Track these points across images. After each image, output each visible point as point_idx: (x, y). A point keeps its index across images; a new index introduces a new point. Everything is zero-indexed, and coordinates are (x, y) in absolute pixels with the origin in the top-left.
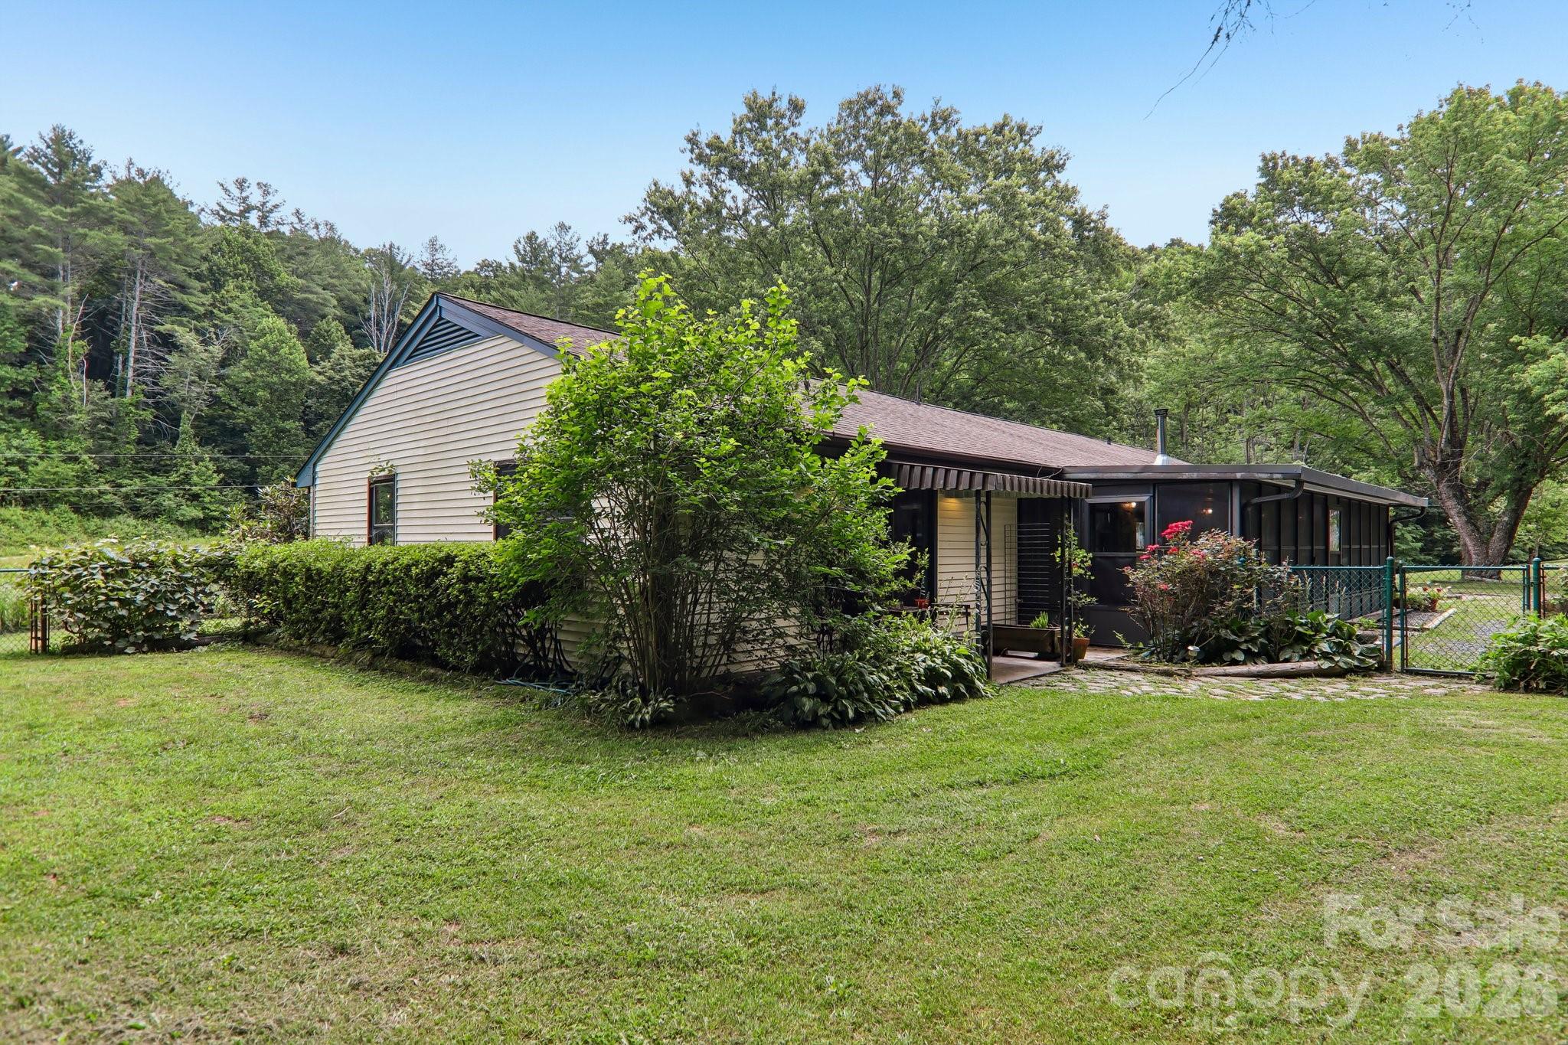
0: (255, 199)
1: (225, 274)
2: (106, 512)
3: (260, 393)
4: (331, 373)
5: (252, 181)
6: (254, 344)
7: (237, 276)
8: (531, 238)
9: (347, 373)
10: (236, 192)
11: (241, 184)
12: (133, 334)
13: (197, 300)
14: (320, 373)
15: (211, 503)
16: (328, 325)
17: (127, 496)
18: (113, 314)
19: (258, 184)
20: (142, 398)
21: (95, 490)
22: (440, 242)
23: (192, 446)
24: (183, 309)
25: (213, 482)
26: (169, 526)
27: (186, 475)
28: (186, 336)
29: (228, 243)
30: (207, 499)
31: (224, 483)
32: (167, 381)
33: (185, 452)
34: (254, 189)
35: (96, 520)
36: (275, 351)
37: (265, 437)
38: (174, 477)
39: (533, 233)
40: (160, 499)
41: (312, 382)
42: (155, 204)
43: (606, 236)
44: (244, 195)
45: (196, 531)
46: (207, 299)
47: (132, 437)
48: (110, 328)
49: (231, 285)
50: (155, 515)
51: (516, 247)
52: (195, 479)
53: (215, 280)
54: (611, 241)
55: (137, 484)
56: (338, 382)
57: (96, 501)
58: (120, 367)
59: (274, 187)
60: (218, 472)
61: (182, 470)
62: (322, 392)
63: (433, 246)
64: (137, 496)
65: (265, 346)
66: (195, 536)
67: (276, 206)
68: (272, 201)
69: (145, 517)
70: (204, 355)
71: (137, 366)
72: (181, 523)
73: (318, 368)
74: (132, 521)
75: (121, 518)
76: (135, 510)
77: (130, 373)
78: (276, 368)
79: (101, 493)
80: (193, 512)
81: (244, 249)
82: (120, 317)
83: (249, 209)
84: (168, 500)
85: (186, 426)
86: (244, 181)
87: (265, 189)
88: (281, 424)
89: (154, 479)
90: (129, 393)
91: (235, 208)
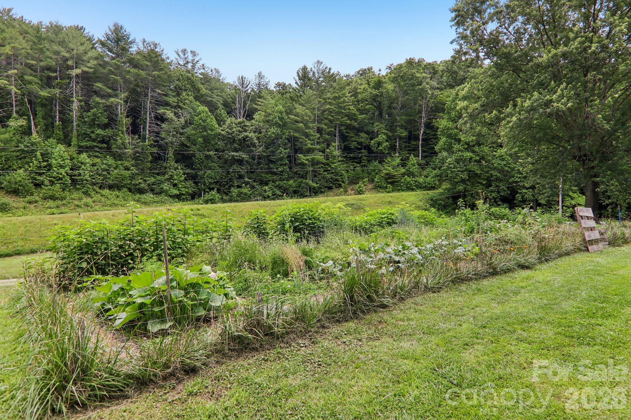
0: (190, 58)
1: (181, 89)
2: (141, 191)
3: (200, 139)
4: (228, 130)
5: (189, 50)
6: (196, 118)
7: (186, 90)
8: (305, 68)
9: (234, 129)
10: (182, 55)
11: (184, 51)
12: (148, 115)
13: (172, 100)
14: (222, 130)
15: (182, 188)
16: (221, 111)
17: (149, 185)
18: (139, 108)
19: (191, 51)
20: (152, 142)
21: (137, 182)
22: (263, 74)
23: (173, 163)
24: (167, 104)
25: (182, 179)
26: (166, 197)
27: (171, 176)
28: (170, 114)
29: (182, 75)
30: (180, 186)
31: (186, 179)
32: (163, 135)
33: (171, 165)
34: (189, 54)
35: (138, 195)
36: (204, 121)
37: (201, 159)
38: (167, 176)
39: (305, 66)
40: (162, 186)
41: (220, 134)
42: (156, 57)
43: (330, 69)
44: (186, 56)
45: (177, 200)
46: (175, 100)
47: (149, 160)
48: (137, 113)
49: (184, 94)
50: (160, 193)
51: (298, 73)
52: (175, 177)
53: (178, 92)
54: (332, 72)
55: (153, 180)
56: (231, 134)
57: (138, 187)
58: (142, 130)
59: (197, 52)
60: (184, 174)
61: (170, 173)
62: (223, 138)
63: (260, 76)
64: (153, 185)
65: (201, 119)
66: (176, 202)
67: (198, 61)
68: (197, 59)
69: (157, 194)
70: (178, 123)
71: (150, 129)
72: (171, 196)
73: (222, 128)
74: (152, 196)
75: (147, 194)
76: (152, 190)
77: (147, 132)
78: (205, 129)
79: (140, 183)
80: (175, 192)
81: (188, 79)
82: (141, 109)
83: (188, 62)
84: (166, 186)
85: (171, 154)
86: (185, 50)
87: (194, 53)
88: (208, 153)
89: (159, 178)
90: (147, 141)
91: (182, 63)
